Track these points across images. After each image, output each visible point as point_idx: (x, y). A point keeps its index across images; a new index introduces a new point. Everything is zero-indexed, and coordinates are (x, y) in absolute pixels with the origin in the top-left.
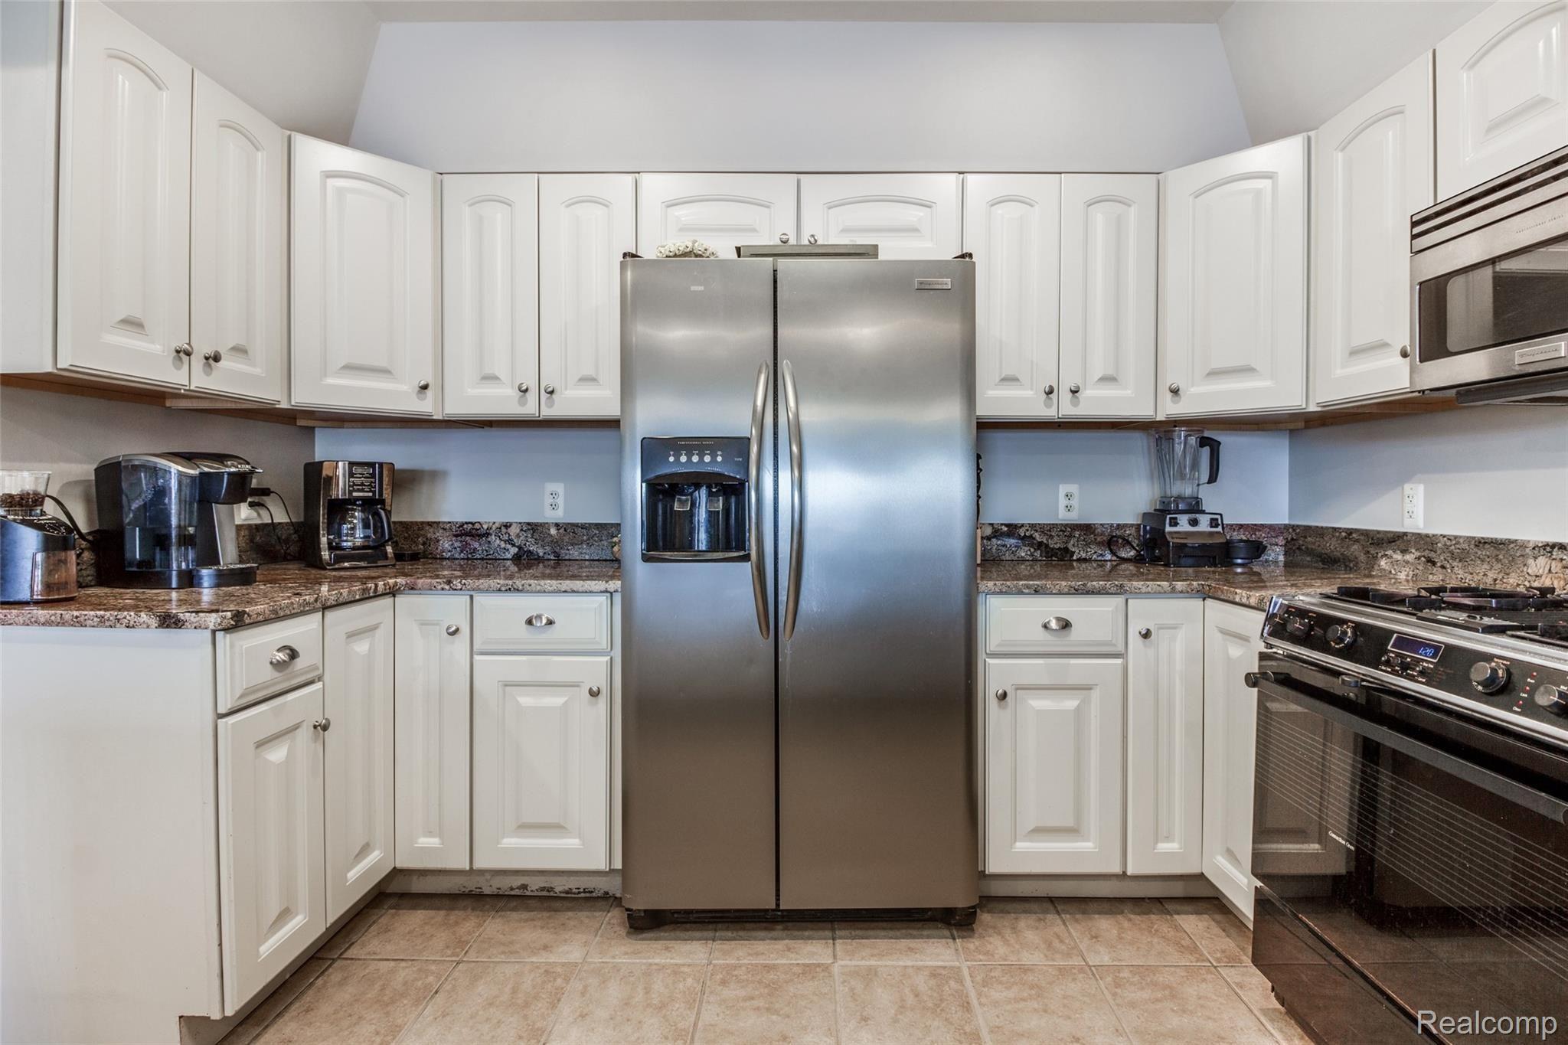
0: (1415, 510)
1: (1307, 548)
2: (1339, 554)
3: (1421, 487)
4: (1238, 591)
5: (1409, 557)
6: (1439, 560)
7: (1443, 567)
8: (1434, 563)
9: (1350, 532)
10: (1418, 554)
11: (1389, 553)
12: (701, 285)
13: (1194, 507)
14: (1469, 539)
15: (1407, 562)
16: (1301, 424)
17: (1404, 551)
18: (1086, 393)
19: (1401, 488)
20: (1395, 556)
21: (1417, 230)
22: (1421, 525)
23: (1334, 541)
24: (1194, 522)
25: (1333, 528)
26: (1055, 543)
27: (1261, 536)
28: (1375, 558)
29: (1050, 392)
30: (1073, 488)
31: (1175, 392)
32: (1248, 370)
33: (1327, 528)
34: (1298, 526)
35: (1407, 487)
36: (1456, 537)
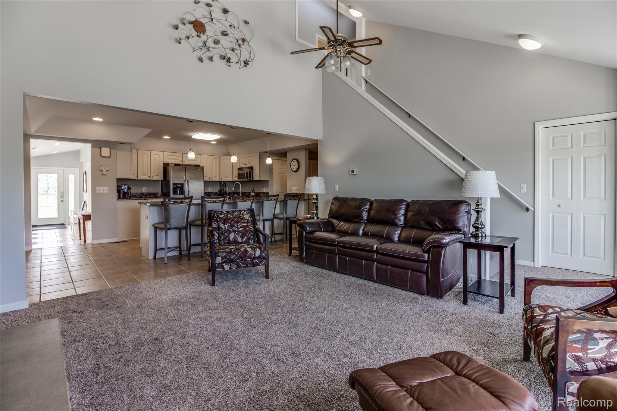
12: (178, 169)
13: (224, 190)
18: (213, 178)
24: (224, 191)
26: (209, 194)
27: (231, 193)
29: (209, 178)
30: (211, 188)
31: (221, 178)
32: (228, 177)
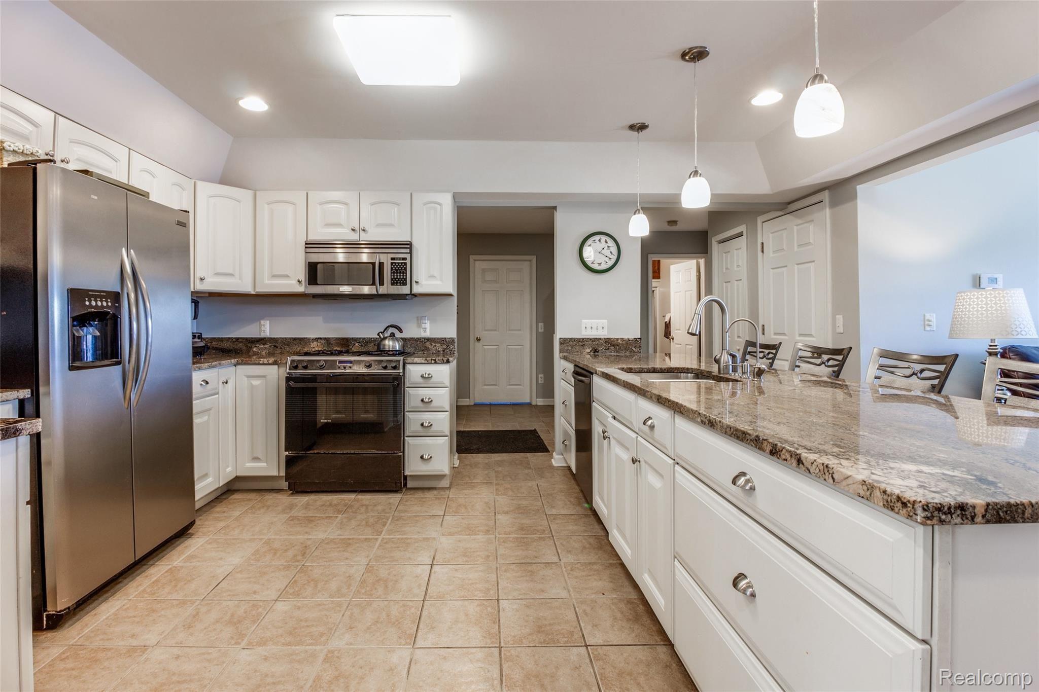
0: (266, 330)
1: (213, 347)
2: (231, 348)
3: (268, 322)
4: (261, 359)
5: (266, 346)
6: (279, 345)
7: (281, 348)
8: (277, 347)
9: (237, 339)
10: (270, 345)
11: (257, 345)
12: (96, 196)
14: (290, 338)
15: (266, 348)
16: (207, 295)
17: (264, 344)
19: (259, 322)
20: (260, 346)
21: (307, 246)
22: (268, 335)
23: (229, 343)
25: (228, 338)
28: (251, 348)
31: (202, 280)
33: (224, 338)
34: (207, 338)
35: (262, 322)
36: (285, 338)
